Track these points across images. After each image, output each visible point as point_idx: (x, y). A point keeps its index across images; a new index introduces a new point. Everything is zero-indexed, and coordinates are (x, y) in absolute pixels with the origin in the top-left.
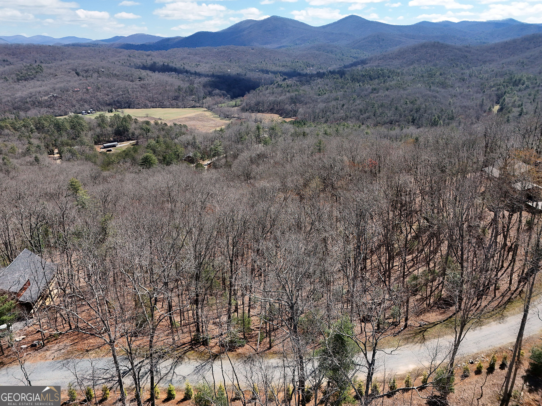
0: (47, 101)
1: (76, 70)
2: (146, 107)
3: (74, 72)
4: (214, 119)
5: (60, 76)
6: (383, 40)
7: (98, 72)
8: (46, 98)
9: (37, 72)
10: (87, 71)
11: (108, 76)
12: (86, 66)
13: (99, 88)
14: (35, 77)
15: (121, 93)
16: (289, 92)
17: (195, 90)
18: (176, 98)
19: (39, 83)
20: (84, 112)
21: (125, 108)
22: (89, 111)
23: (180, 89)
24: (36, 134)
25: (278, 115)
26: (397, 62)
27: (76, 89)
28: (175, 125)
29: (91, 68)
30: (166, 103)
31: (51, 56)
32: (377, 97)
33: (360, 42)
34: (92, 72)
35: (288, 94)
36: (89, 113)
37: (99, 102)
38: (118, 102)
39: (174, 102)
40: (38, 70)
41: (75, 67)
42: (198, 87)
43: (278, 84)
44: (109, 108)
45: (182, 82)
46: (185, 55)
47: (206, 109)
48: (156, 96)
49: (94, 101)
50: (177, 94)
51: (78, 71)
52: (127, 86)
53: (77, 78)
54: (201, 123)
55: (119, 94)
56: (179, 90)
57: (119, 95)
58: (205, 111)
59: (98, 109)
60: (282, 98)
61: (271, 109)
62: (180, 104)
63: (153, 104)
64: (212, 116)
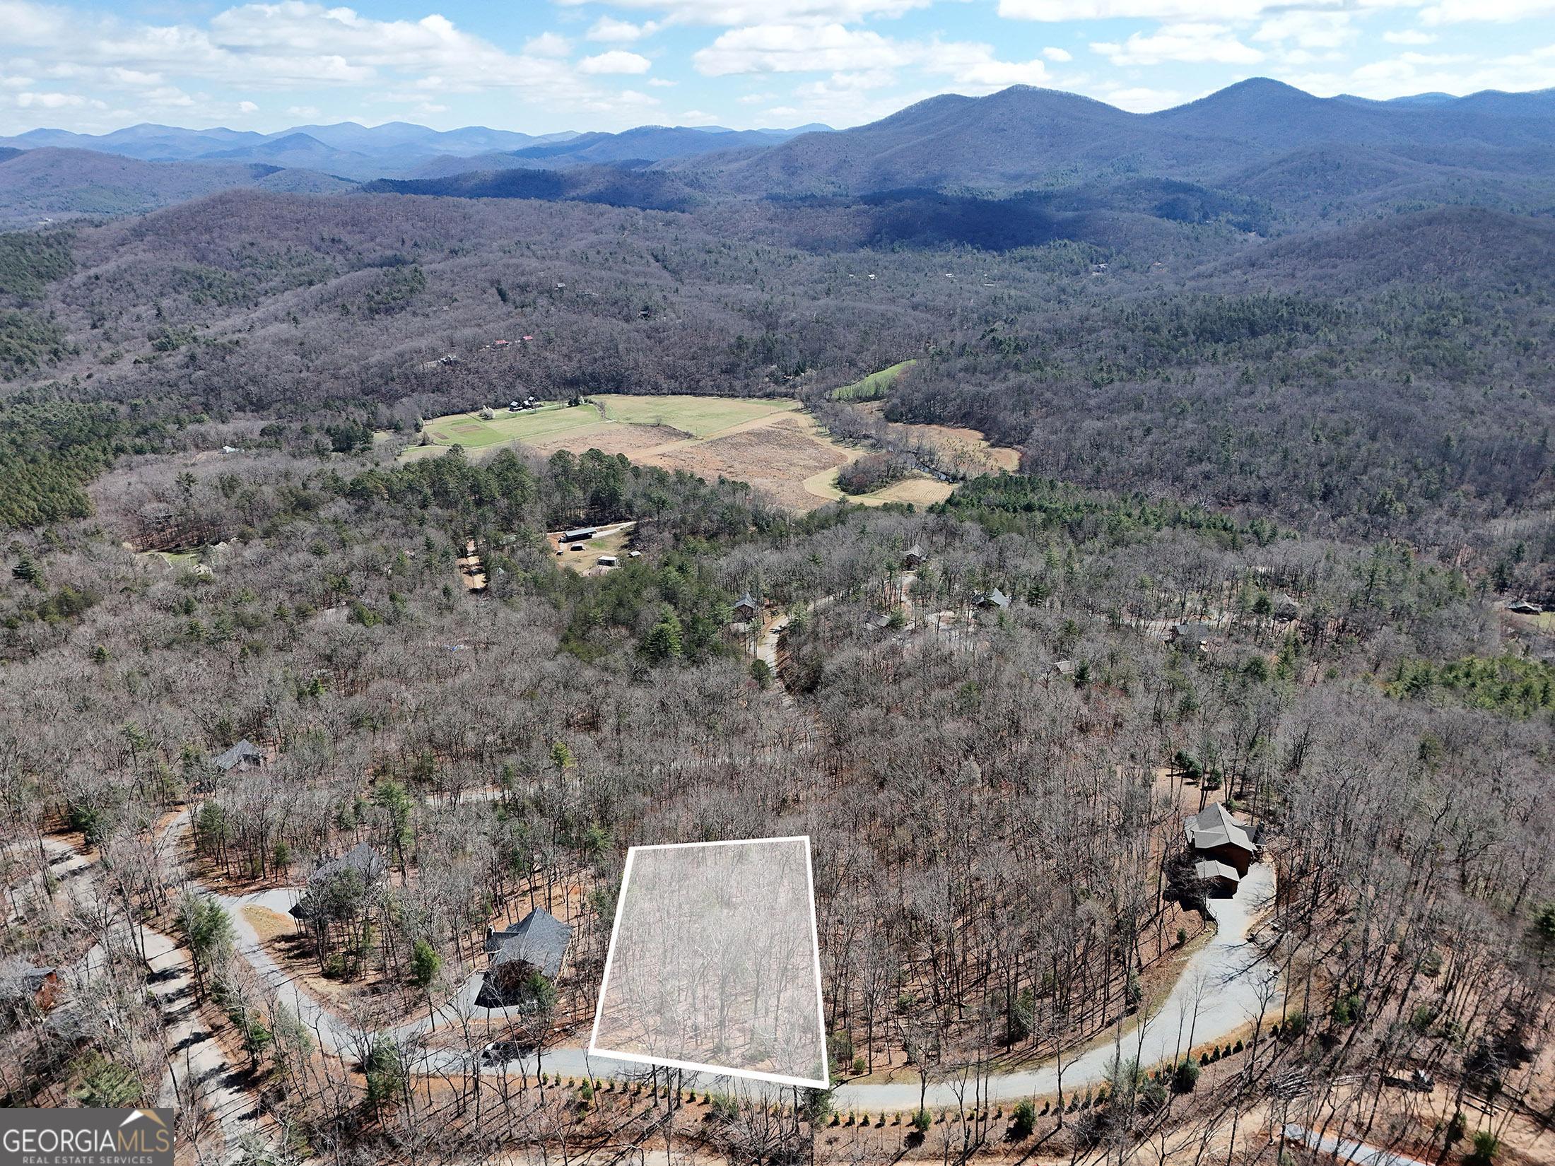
0: (434, 373)
1: (499, 282)
2: (657, 391)
3: (494, 291)
4: (817, 440)
5: (465, 302)
6: (1338, 166)
7: (549, 292)
8: (433, 364)
9: (412, 291)
10: (523, 288)
11: (573, 303)
12: (523, 274)
13: (550, 341)
14: (408, 304)
15: (601, 353)
16: (1016, 367)
17: (778, 347)
18: (730, 370)
19: (417, 322)
20: (514, 404)
21: (608, 392)
22: (526, 403)
23: (740, 345)
24: (434, 510)
25: (980, 435)
26: (1347, 270)
27: (498, 343)
28: (722, 482)
29: (534, 280)
30: (706, 383)
31: (438, 225)
32: (1245, 410)
33: (1264, 170)
34: (535, 292)
35: (1012, 375)
36: (525, 407)
37: (548, 376)
38: (594, 377)
39: (724, 380)
40: (416, 285)
41: (496, 277)
42: (787, 339)
43: (994, 339)
44: (571, 392)
45: (748, 323)
46: (761, 225)
47: (800, 405)
48: (681, 362)
49: (537, 373)
50: (732, 359)
51: (503, 286)
52: (615, 334)
53: (502, 309)
54: (783, 453)
55: (597, 356)
56: (739, 347)
57: (596, 360)
58: (797, 410)
59: (547, 394)
60: (997, 387)
61: (964, 415)
62: (738, 385)
63: (674, 385)
64: (814, 430)
